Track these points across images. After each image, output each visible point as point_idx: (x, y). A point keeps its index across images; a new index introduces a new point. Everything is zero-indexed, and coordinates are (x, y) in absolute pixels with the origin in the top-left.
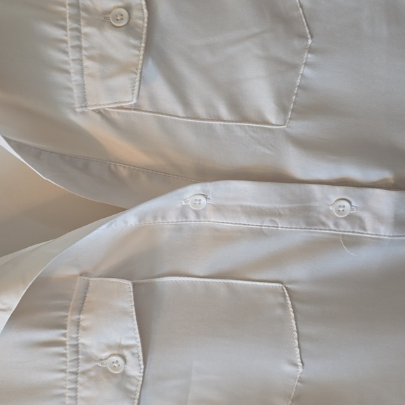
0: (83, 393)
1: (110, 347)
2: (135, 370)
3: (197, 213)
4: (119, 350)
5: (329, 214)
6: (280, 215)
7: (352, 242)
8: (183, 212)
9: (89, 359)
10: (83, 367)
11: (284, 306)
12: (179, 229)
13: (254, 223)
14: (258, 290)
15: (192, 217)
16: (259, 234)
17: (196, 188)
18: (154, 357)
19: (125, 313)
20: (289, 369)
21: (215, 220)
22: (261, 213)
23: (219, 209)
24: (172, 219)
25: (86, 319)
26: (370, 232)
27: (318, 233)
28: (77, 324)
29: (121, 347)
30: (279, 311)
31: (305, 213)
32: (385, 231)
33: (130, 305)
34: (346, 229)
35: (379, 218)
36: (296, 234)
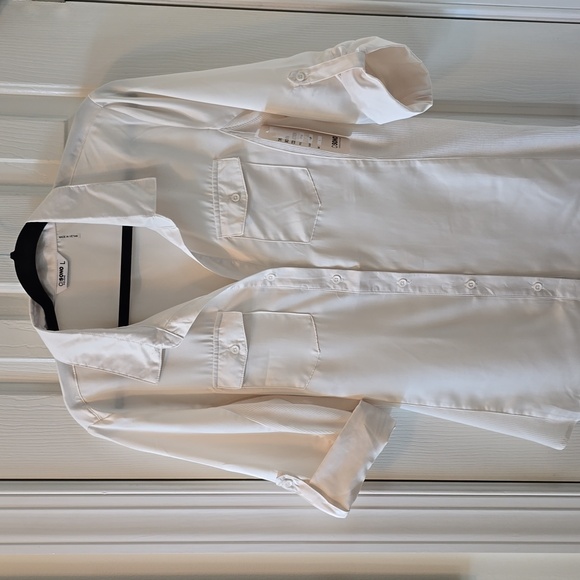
0: (220, 363)
1: (232, 342)
2: (243, 352)
3: (271, 283)
4: (237, 343)
5: (331, 282)
6: (308, 283)
7: (341, 295)
8: (264, 282)
9: (223, 348)
10: (221, 351)
11: (311, 324)
12: (263, 290)
13: (297, 286)
14: (300, 318)
15: (268, 284)
16: (299, 291)
17: (270, 271)
18: (252, 347)
19: (239, 326)
20: (314, 353)
21: (279, 286)
22: (300, 282)
23: (280, 280)
24: (260, 285)
25: (221, 330)
26: (350, 290)
27: (326, 291)
28: (218, 332)
29: (237, 342)
30: (309, 327)
31: (320, 282)
32: (356, 290)
33: (241, 323)
34: (339, 288)
35: (354, 284)
36: (316, 292)
